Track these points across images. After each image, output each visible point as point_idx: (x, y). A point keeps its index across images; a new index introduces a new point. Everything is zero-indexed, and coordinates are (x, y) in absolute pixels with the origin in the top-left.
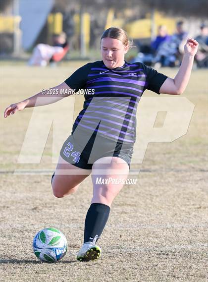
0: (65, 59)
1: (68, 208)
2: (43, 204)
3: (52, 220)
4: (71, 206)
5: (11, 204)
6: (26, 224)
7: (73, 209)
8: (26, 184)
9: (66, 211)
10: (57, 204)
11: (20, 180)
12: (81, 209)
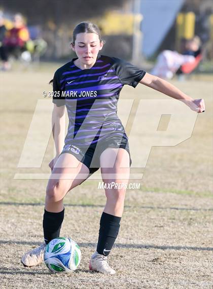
0: (196, 71)
1: (198, 261)
2: (166, 255)
3: (178, 275)
4: (201, 259)
6: (144, 279)
7: (204, 263)
8: (144, 228)
9: (195, 265)
10: (183, 255)
11: (137, 223)
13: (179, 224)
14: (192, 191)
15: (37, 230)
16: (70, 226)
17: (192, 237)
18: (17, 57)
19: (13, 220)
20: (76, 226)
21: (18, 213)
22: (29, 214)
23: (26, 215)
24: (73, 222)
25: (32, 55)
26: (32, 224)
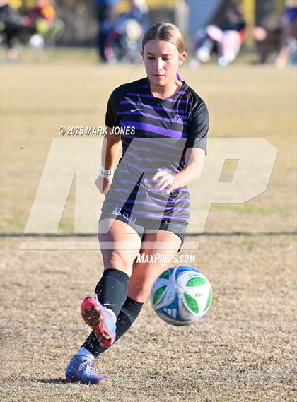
1: (261, 296)
2: (219, 289)
4: (265, 294)
7: (268, 298)
9: (257, 302)
10: (243, 289)
12: (282, 297)
13: (236, 249)
15: (51, 264)
17: (253, 264)
26: (45, 257)
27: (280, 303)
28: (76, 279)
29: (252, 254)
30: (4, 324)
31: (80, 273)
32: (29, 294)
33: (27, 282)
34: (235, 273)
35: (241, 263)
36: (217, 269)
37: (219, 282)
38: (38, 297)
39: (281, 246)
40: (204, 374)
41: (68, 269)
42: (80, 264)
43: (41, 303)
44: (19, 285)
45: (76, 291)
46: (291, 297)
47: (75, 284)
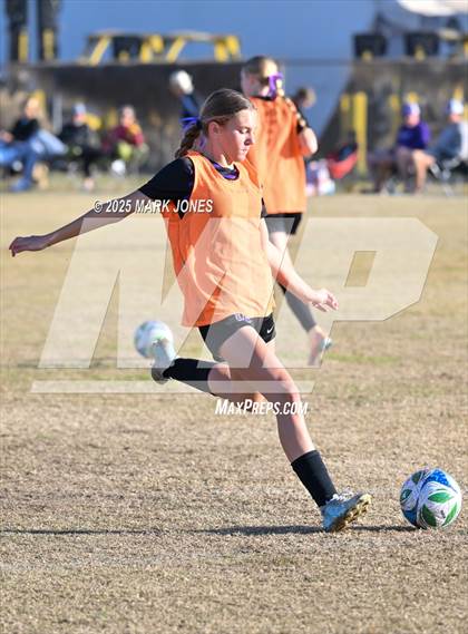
1: (370, 458)
4: (374, 455)
5: (262, 451)
7: (378, 461)
9: (365, 465)
10: (349, 451)
12: (394, 459)
13: (343, 405)
14: (362, 355)
15: (131, 423)
16: (181, 414)
17: (362, 422)
18: (105, 169)
19: (96, 410)
20: (190, 415)
21: (104, 399)
22: (120, 400)
23: (115, 402)
24: (185, 408)
25: (128, 165)
26: (125, 414)
27: (391, 466)
28: (160, 439)
29: (360, 411)
30: (76, 491)
31: (164, 432)
32: (105, 456)
33: (104, 443)
34: (341, 432)
35: (348, 420)
36: (320, 427)
37: (322, 442)
38: (115, 459)
39: (394, 400)
40: (303, 547)
41: (150, 428)
42: (164, 422)
43: (118, 466)
44: (95, 447)
45: (159, 453)
46: (404, 460)
47: (158, 445)
